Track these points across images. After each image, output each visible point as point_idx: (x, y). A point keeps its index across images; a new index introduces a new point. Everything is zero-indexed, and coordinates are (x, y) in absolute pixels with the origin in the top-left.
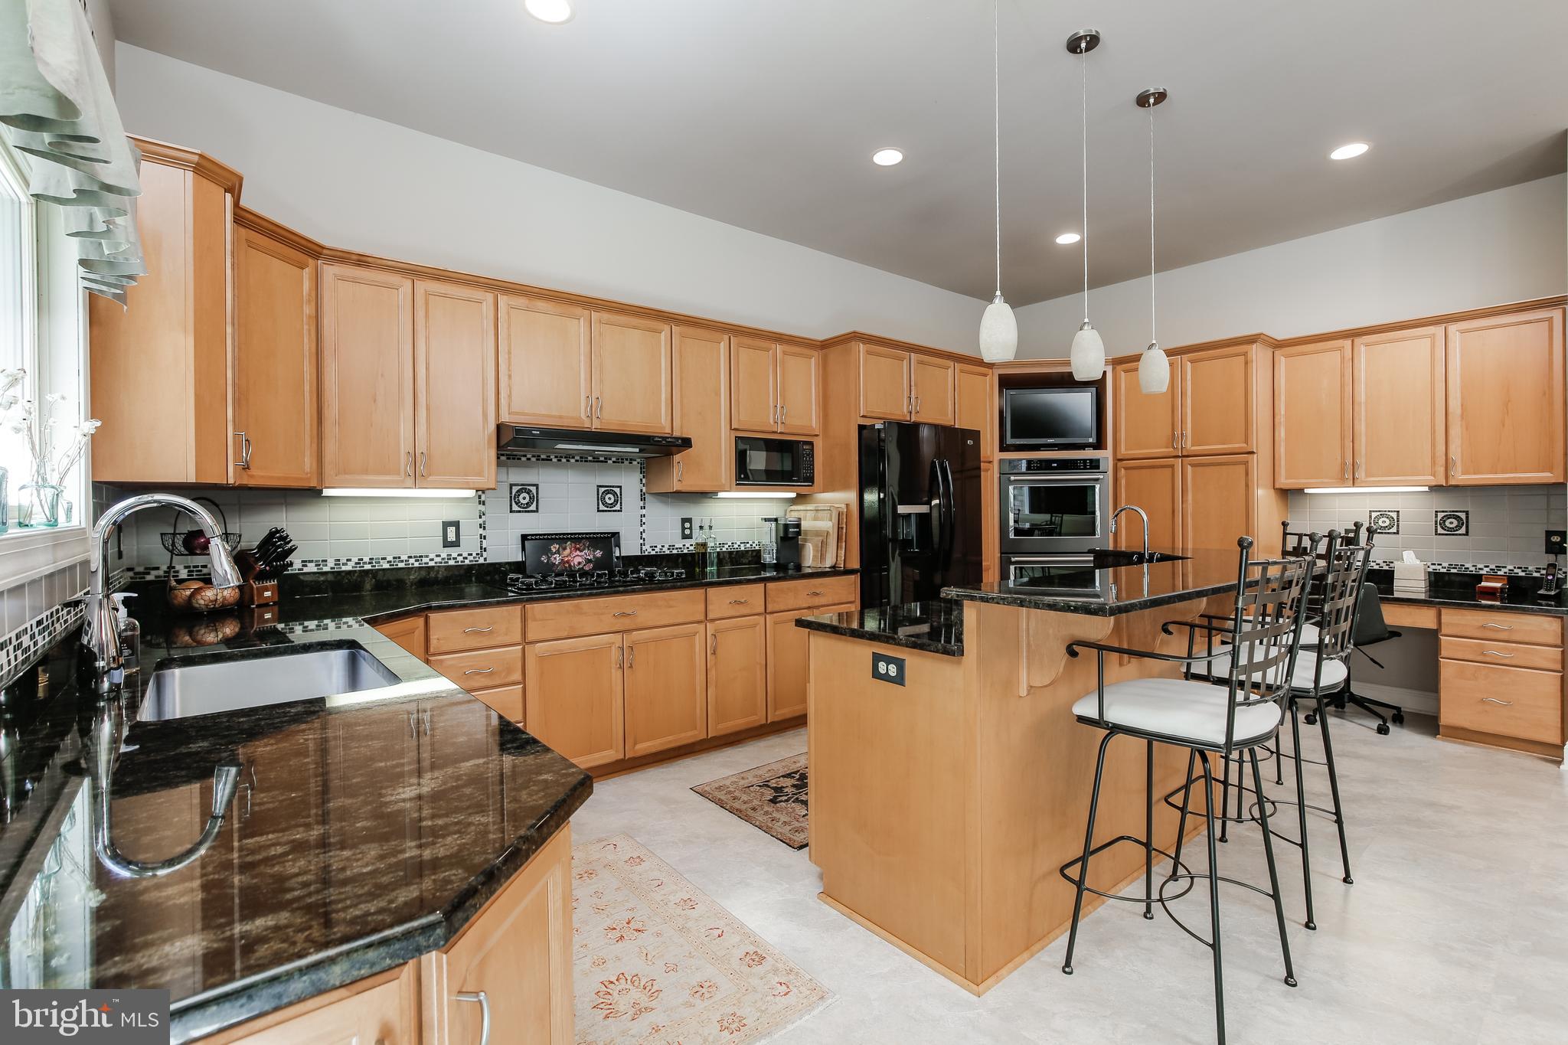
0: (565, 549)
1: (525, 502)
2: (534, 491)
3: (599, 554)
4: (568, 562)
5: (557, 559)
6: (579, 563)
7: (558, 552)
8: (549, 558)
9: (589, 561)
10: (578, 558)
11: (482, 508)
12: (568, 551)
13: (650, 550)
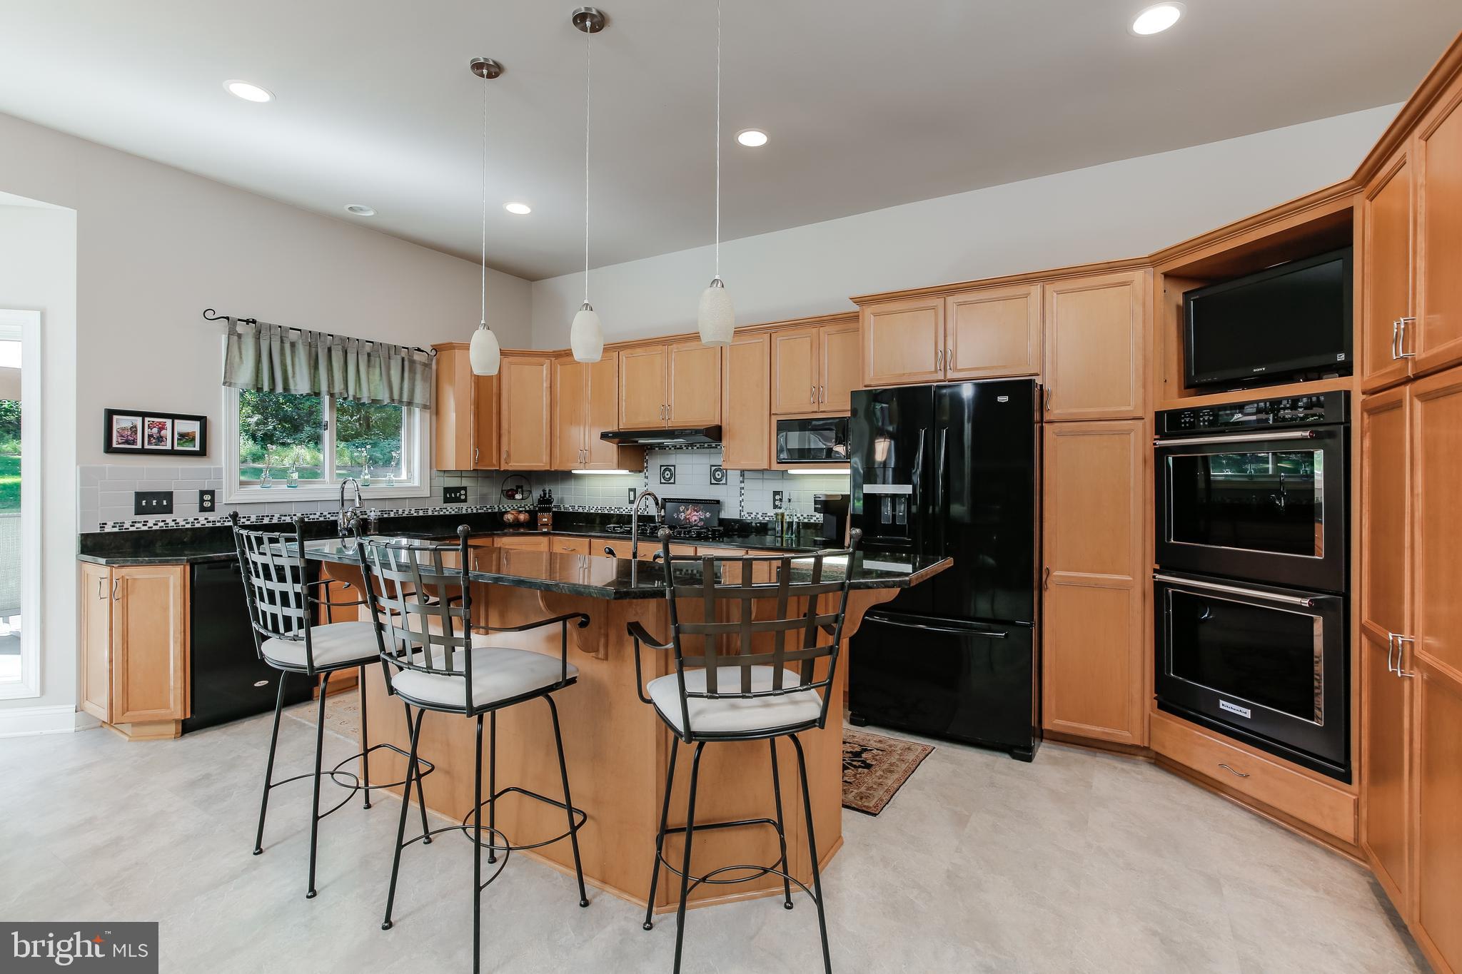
0: (688, 510)
1: (668, 477)
2: (673, 470)
3: (708, 515)
4: (688, 519)
5: (682, 516)
6: (695, 521)
7: (683, 512)
8: (678, 515)
9: (701, 520)
10: (695, 516)
11: (646, 480)
12: (689, 511)
13: (747, 515)
